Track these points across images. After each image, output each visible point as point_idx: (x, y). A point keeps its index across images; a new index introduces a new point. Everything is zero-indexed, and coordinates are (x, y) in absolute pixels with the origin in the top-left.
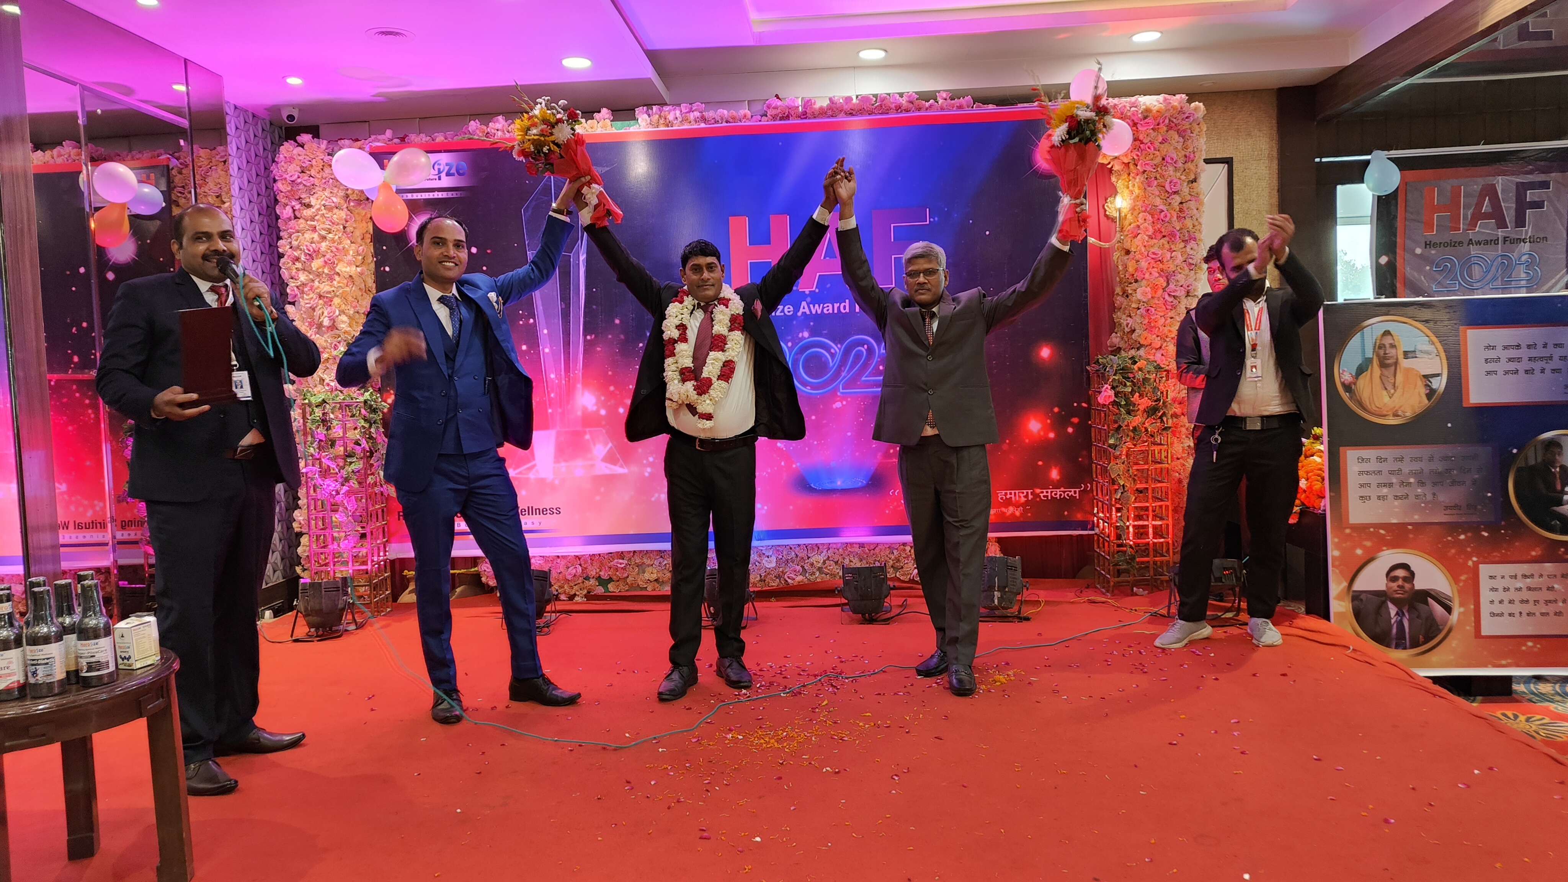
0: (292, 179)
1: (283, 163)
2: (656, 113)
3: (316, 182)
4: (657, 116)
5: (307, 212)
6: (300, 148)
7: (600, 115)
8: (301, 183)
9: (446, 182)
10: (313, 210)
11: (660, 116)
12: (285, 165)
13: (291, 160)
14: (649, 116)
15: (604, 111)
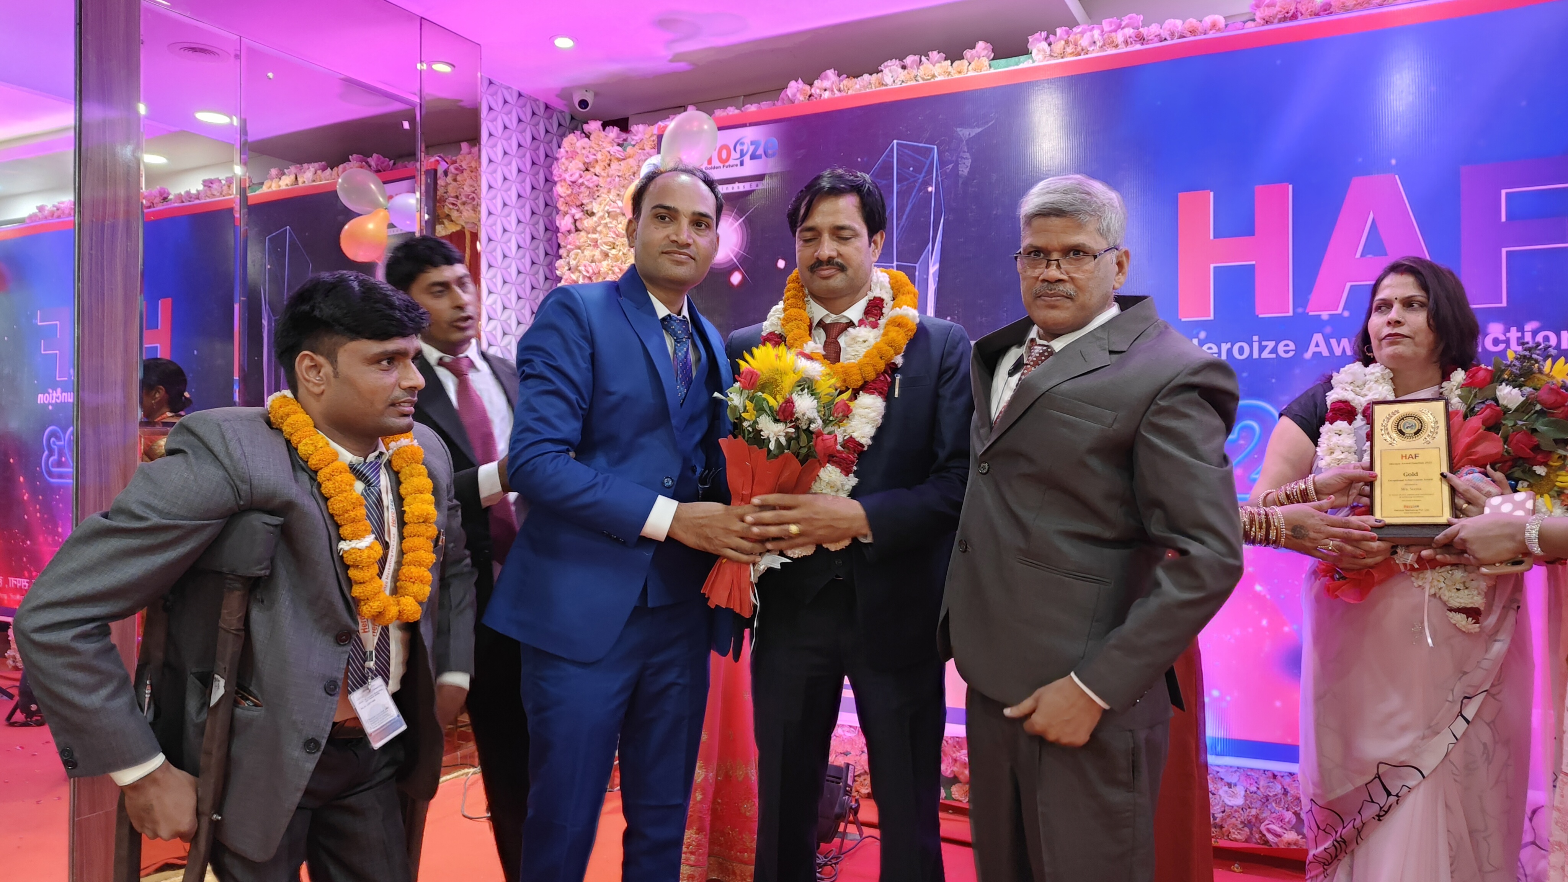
0: (573, 179)
1: (563, 160)
2: (1061, 39)
3: (601, 181)
4: (1063, 42)
5: (588, 223)
6: (587, 139)
7: (974, 51)
8: (582, 184)
9: (750, 168)
10: (595, 219)
11: (1067, 42)
12: (566, 162)
13: (572, 155)
14: (1050, 45)
15: (981, 45)
